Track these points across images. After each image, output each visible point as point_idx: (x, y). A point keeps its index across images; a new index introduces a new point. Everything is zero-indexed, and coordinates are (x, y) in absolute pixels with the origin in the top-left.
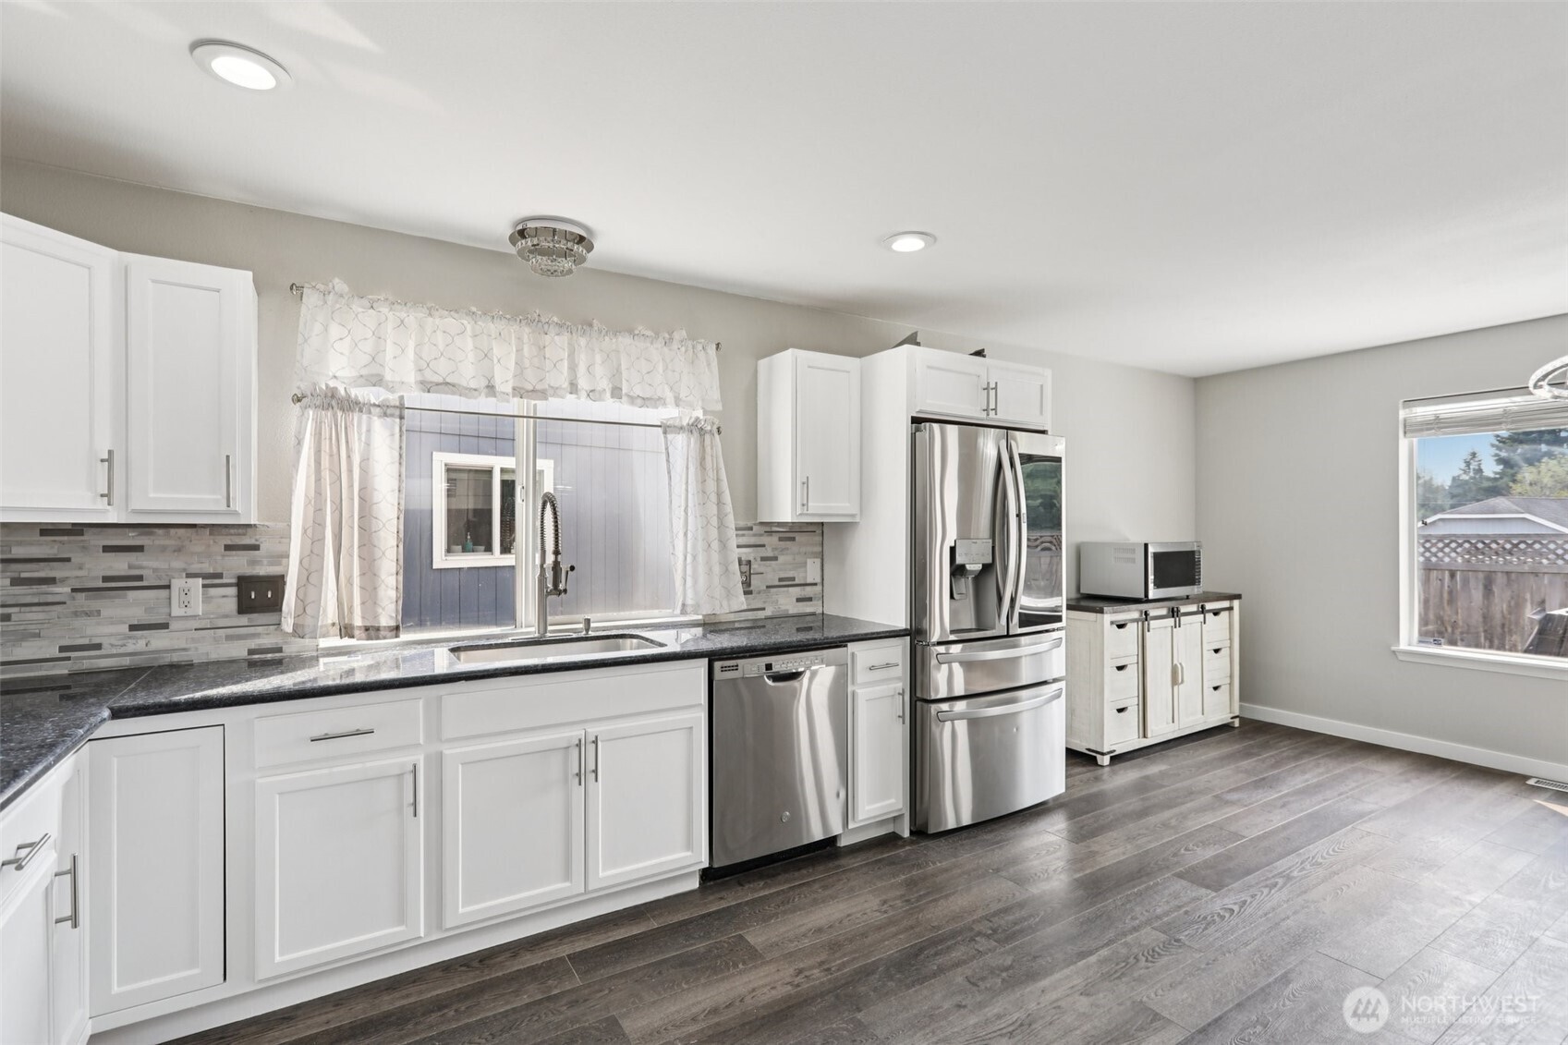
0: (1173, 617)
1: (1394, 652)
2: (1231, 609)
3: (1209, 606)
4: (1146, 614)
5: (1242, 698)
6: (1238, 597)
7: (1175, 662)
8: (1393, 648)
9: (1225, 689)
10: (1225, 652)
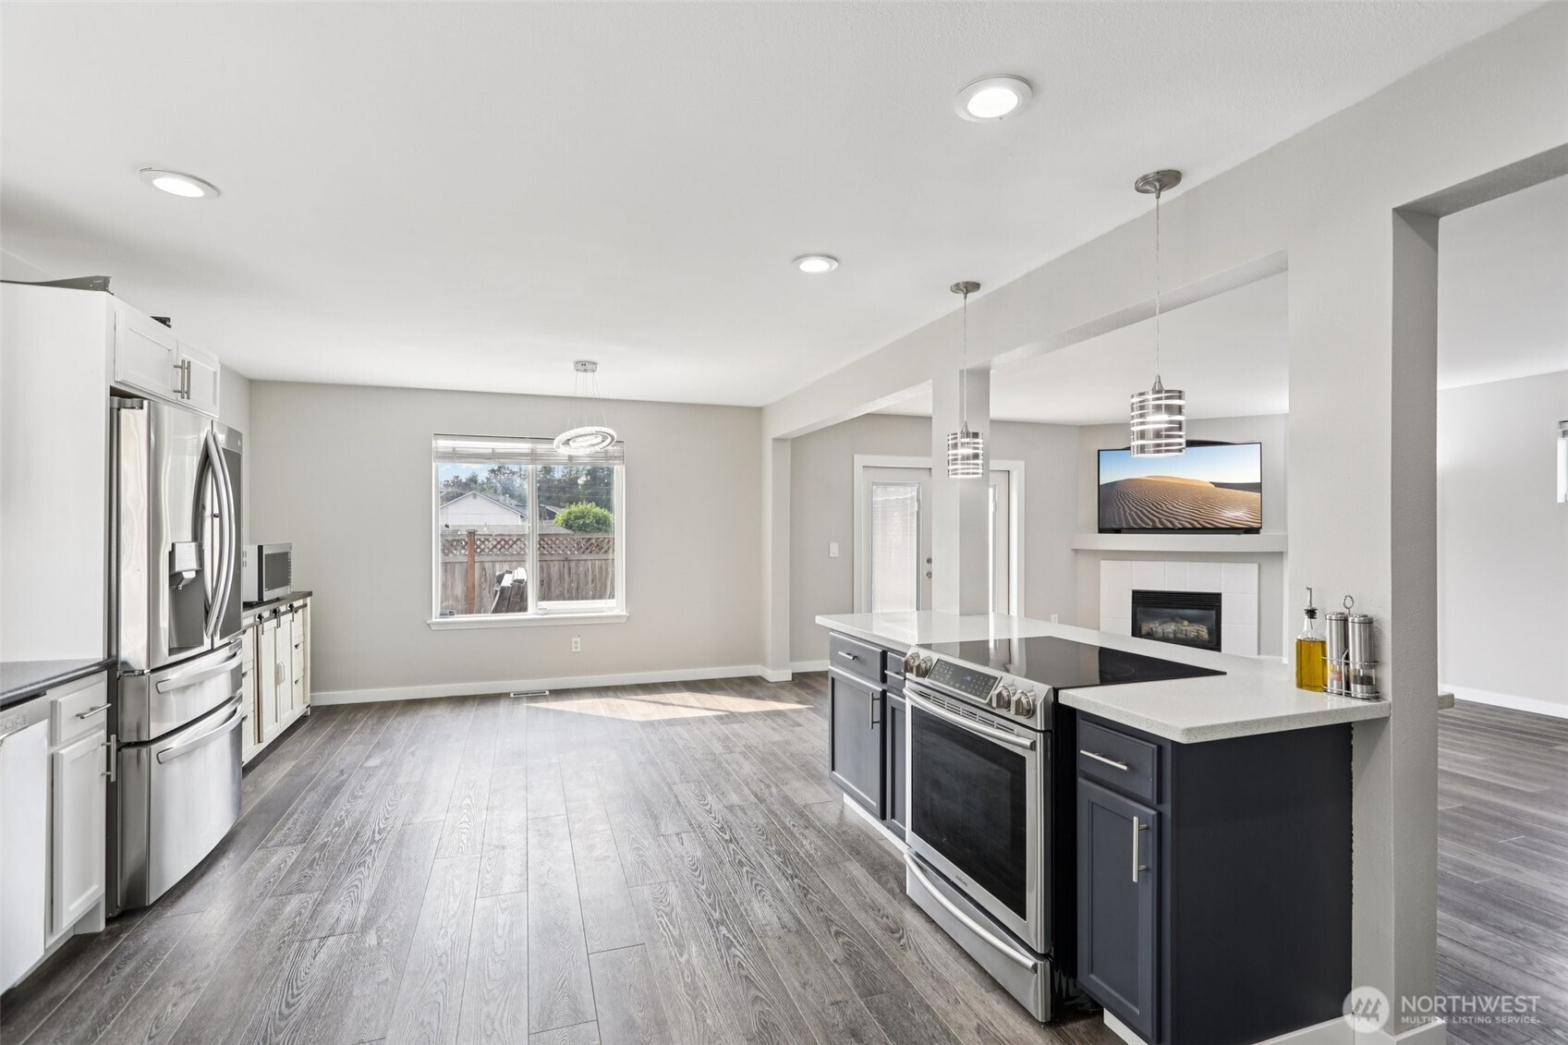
0: (276, 617)
1: (429, 624)
2: (305, 605)
3: (296, 604)
4: (260, 617)
5: (313, 689)
6: (310, 594)
7: (278, 662)
8: (428, 622)
9: (301, 681)
10: (301, 647)
